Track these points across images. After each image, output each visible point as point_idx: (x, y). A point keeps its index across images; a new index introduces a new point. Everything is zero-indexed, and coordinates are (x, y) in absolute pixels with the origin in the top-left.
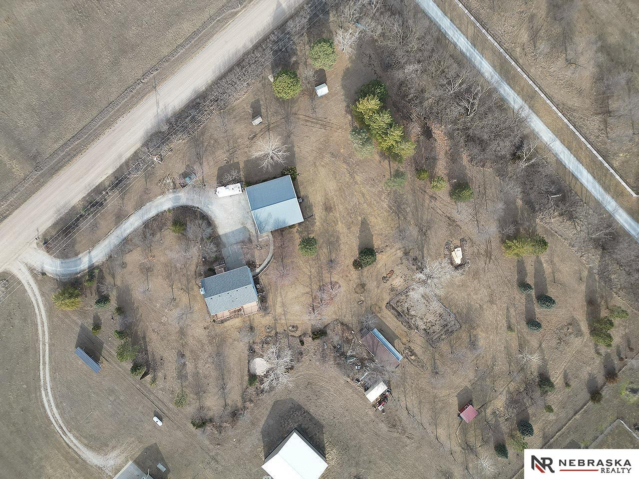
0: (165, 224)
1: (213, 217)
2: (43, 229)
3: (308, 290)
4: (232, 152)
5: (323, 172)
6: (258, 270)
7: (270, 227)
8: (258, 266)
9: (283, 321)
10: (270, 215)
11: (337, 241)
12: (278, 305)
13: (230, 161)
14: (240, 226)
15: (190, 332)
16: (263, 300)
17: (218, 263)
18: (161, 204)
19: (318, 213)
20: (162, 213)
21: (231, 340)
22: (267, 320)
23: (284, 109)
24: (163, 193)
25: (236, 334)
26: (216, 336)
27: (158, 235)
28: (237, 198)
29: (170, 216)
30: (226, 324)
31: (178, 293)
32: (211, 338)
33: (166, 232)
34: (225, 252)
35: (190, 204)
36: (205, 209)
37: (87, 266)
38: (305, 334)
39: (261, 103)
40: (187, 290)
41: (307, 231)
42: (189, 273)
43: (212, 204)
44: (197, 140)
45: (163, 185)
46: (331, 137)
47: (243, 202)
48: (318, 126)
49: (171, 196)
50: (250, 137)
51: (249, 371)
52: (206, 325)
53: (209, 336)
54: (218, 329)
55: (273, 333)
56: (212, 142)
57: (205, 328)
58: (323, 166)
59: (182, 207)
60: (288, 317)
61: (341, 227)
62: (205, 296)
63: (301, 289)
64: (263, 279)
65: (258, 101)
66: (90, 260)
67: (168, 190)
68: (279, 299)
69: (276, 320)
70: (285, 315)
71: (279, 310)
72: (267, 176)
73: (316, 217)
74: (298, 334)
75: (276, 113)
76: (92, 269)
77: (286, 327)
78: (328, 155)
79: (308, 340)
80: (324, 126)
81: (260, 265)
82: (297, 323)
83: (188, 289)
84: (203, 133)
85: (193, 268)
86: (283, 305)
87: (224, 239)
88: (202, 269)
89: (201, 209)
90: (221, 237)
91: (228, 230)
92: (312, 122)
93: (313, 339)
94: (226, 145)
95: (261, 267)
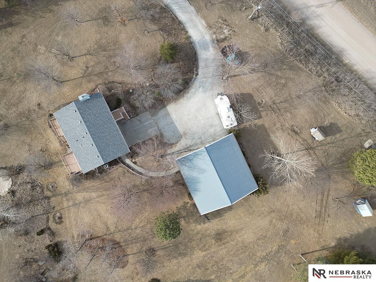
0: (170, 34)
1: (188, 95)
3: (112, 229)
4: (273, 108)
5: (264, 222)
6: (128, 161)
7: (186, 172)
8: (134, 161)
9: (65, 205)
10: (202, 171)
11: (180, 254)
12: (86, 195)
13: (262, 107)
14: (181, 130)
15: (30, 85)
16: (90, 175)
17: (130, 109)
18: (195, 26)
19: (213, 226)
20: (184, 29)
21: (28, 140)
22: (64, 184)
23: (333, 164)
24: (210, 27)
25: (38, 146)
26: (32, 121)
27: (154, 27)
28: (217, 122)
29: (181, 40)
30: (49, 131)
31: (81, 62)
32: (27, 115)
33: (160, 38)
34: (146, 117)
35: (201, 64)
36: (196, 84)
38: (53, 234)
39: (338, 135)
40: (87, 75)
41: (187, 216)
42: (110, 74)
43: (205, 91)
44: (283, 62)
45: (220, 25)
46: (307, 226)
47: (212, 131)
48: (318, 209)
49: (208, 38)
50: (295, 128)
52: (44, 105)
53: (29, 111)
54: (41, 122)
55: (48, 194)
56: (283, 81)
57: (39, 105)
58: (271, 222)
59: (196, 54)
60: (72, 209)
61: (198, 255)
62: (77, 101)
63: (111, 220)
64: (118, 169)
65: (339, 131)
67: (215, 33)
68: (94, 195)
69: (66, 194)
70: (75, 205)
71: (79, 197)
72: (249, 155)
73: (207, 225)
74: (53, 225)
75: (328, 154)
77: (59, 208)
78: (285, 226)
79: (47, 240)
80: (319, 215)
81: (135, 163)
82: (67, 221)
83: (90, 75)
84: (291, 68)
85: (118, 78)
86: (87, 201)
87: (161, 113)
88: (119, 91)
89: (195, 79)
90: (164, 109)
91: (174, 116)
92: (322, 200)
93: (48, 247)
94: (281, 99)
95: (132, 165)
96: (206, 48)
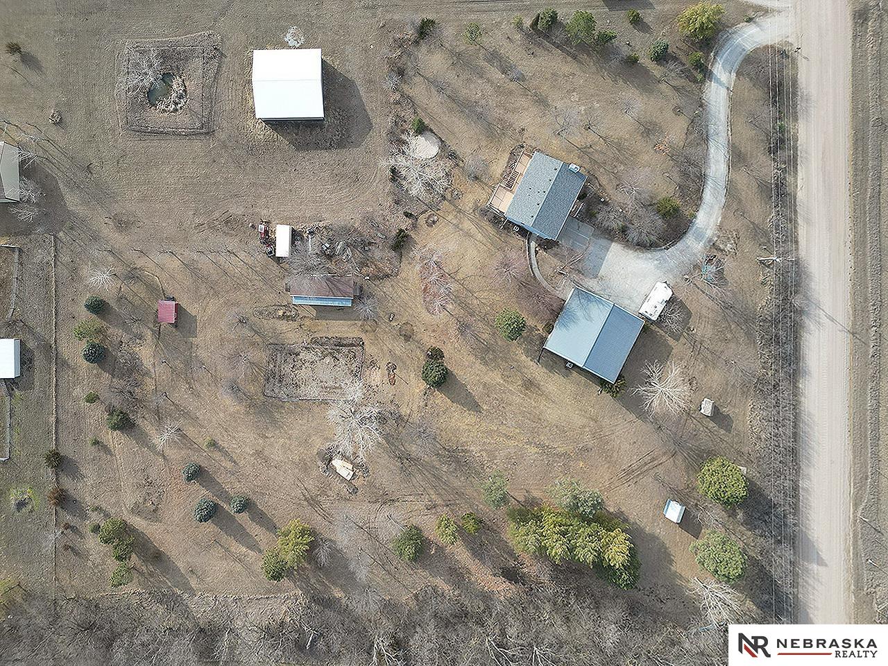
0: (682, 197)
1: (642, 255)
2: (802, 65)
3: (460, 276)
4: (696, 345)
5: (578, 421)
6: (533, 244)
7: (573, 305)
8: (537, 249)
9: (449, 218)
10: (589, 318)
11: (483, 359)
12: (473, 230)
13: (688, 334)
14: (602, 272)
15: (534, 110)
16: (500, 222)
17: (584, 211)
18: (709, 214)
19: (536, 370)
20: (698, 206)
21: (483, 143)
22: (468, 202)
23: (691, 448)
24: (720, 228)
25: (485, 155)
26: (504, 134)
27: (678, 180)
28: (638, 301)
29: (687, 211)
30: (506, 156)
31: (591, 137)
32: (506, 126)
33: (671, 191)
34: (587, 230)
35: (679, 245)
36: (658, 254)
37: (715, 72)
38: (414, 226)
39: (723, 432)
40: (584, 151)
41: (525, 339)
42: (601, 170)
43: (657, 268)
44: (746, 321)
45: (730, 236)
46: (609, 468)
47: (627, 302)
48: (635, 467)
49: (709, 233)
50: (695, 382)
51: (431, 131)
52: (526, 134)
53: (511, 125)
54: (509, 144)
55: (448, 196)
56: (729, 335)
57: (523, 130)
58: (584, 427)
59: (685, 233)
60: (451, 227)
61: (495, 377)
62: (566, 165)
63: (468, 269)
64: (519, 241)
65: (729, 431)
66: (718, 81)
67: (719, 237)
68: (479, 236)
69: (460, 211)
70: (457, 226)
71: (467, 225)
73: (532, 363)
74: (422, 220)
75: (695, 435)
76: (707, 74)
77: (442, 214)
78: (590, 444)
79: (405, 224)
80: (629, 472)
81: (536, 252)
82: (435, 230)
83: (585, 153)
84: (748, 334)
85: (604, 180)
86: (468, 235)
87: (603, 242)
88: (593, 188)
89: (662, 250)
90: (609, 242)
91: (610, 255)
92: (646, 464)
93: (401, 231)
94: (711, 347)
95: (533, 251)
96: (699, 237)
